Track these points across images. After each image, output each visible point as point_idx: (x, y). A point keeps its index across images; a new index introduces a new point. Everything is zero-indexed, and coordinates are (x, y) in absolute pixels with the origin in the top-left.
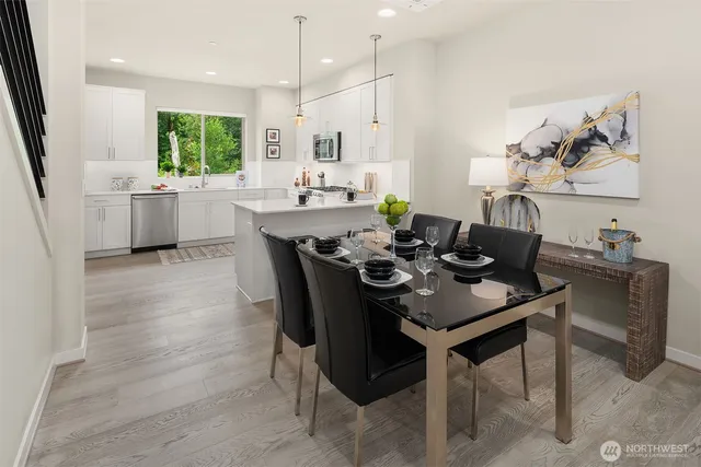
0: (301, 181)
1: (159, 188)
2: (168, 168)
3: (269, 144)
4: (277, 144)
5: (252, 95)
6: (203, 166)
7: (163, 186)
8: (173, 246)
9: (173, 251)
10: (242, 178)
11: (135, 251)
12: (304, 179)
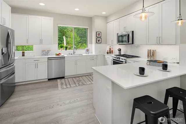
0: (109, 52)
1: (58, 55)
2: (62, 47)
3: (97, 37)
4: (100, 37)
5: (90, 20)
6: (74, 46)
7: (60, 54)
8: (63, 78)
9: (63, 80)
10: (88, 50)
11: (49, 80)
12: (110, 51)
